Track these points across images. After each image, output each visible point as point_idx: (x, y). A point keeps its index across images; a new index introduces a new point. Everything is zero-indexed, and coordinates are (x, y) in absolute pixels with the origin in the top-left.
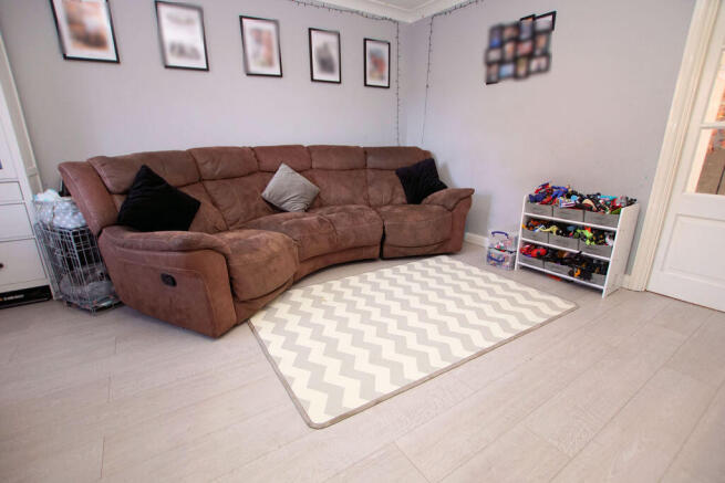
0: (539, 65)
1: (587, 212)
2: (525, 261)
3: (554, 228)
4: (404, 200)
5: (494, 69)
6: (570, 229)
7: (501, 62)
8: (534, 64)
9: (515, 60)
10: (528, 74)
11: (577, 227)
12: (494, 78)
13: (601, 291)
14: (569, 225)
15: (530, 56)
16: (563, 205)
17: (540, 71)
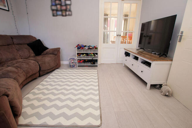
0: (69, 14)
1: (91, 50)
2: (80, 64)
3: (85, 55)
4: (34, 55)
5: (55, 12)
6: (89, 54)
7: (57, 10)
8: (67, 13)
9: (61, 10)
10: (66, 16)
11: (89, 53)
12: (55, 15)
13: (97, 66)
14: (88, 53)
15: (66, 10)
16: (86, 49)
17: (69, 15)
